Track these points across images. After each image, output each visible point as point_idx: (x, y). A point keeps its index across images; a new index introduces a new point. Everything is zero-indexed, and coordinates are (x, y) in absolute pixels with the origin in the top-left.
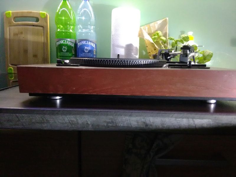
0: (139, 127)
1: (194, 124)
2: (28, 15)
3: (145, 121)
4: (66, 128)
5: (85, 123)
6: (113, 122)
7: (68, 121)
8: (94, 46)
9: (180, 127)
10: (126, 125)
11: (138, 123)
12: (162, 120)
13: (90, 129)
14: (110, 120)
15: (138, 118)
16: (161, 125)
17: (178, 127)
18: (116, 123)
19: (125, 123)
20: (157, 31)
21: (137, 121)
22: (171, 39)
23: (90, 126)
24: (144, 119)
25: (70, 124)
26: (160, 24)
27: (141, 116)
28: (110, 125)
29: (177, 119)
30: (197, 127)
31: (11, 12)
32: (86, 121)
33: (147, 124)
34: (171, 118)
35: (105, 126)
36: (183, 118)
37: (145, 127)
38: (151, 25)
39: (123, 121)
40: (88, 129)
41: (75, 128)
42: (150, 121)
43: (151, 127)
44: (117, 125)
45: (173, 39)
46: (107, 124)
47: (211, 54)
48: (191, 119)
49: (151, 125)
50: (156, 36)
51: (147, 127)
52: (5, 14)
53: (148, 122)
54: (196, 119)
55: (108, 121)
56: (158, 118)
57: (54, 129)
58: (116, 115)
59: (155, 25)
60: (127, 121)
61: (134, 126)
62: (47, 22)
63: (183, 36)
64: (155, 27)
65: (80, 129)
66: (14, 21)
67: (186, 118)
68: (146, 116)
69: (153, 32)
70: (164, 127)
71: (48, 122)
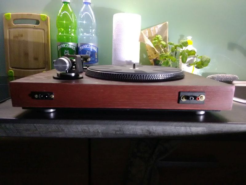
0: (143, 135)
1: (191, 131)
2: (28, 18)
3: (149, 130)
4: (79, 136)
5: (96, 132)
6: (120, 130)
7: (81, 130)
8: (96, 50)
9: (179, 134)
10: (132, 133)
11: (142, 131)
12: (163, 128)
13: (100, 137)
14: (118, 128)
15: (143, 127)
16: (163, 132)
17: (177, 134)
18: (123, 131)
19: (131, 131)
20: (157, 35)
21: (141, 129)
22: (171, 44)
23: (101, 134)
24: (148, 128)
25: (83, 132)
26: (160, 28)
27: (145, 125)
28: (118, 133)
29: (176, 127)
30: (193, 134)
31: (10, 14)
32: (97, 129)
33: (150, 132)
34: (171, 127)
35: (113, 134)
36: (181, 126)
37: (148, 134)
38: (151, 29)
39: (129, 129)
40: (98, 137)
41: (87, 136)
42: (153, 129)
43: (154, 135)
44: (125, 133)
45: (173, 44)
46: (115, 132)
47: (209, 60)
48: (188, 127)
49: (154, 133)
50: (157, 41)
51: (150, 134)
52: (5, 16)
53: (151, 130)
54: (192, 127)
55: (116, 129)
56: (160, 126)
57: (68, 137)
58: (123, 124)
59: (155, 29)
60: (133, 129)
61: (139, 134)
62: (47, 25)
63: (182, 41)
64: (155, 31)
65: (91, 137)
66: (13, 22)
67: (183, 126)
68: (149, 125)
69: (153, 35)
70: (165, 134)
71: (63, 130)
